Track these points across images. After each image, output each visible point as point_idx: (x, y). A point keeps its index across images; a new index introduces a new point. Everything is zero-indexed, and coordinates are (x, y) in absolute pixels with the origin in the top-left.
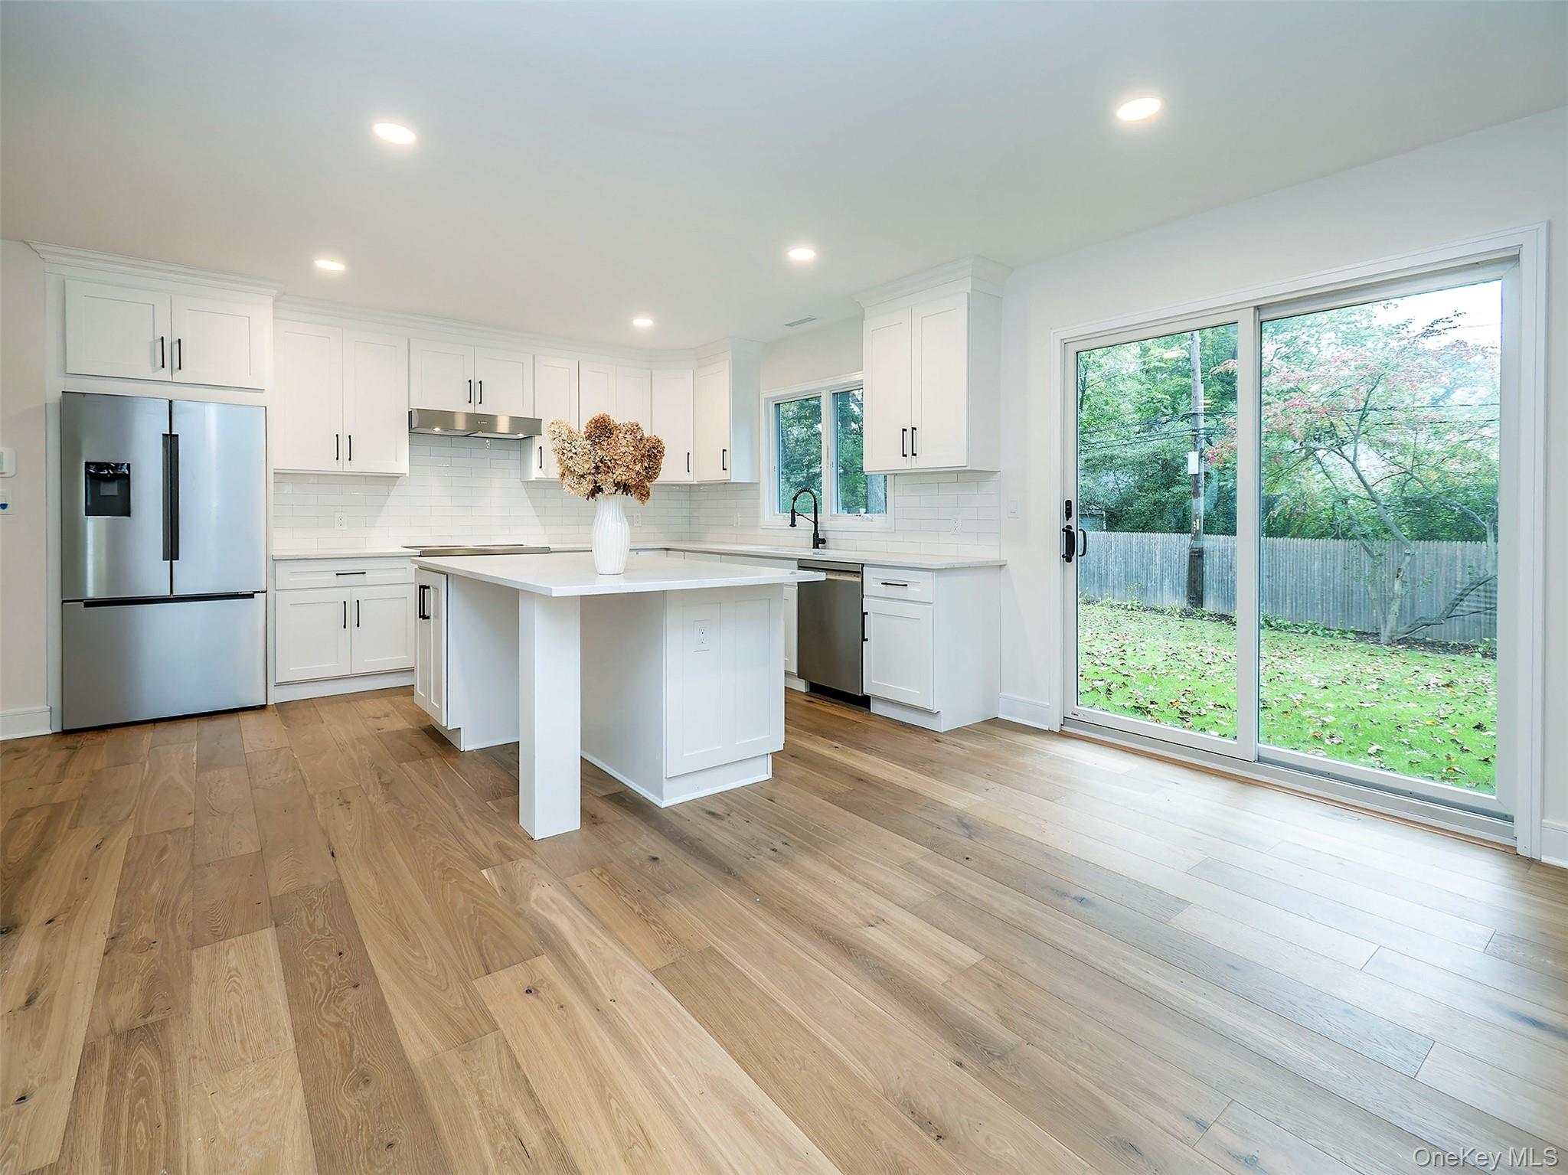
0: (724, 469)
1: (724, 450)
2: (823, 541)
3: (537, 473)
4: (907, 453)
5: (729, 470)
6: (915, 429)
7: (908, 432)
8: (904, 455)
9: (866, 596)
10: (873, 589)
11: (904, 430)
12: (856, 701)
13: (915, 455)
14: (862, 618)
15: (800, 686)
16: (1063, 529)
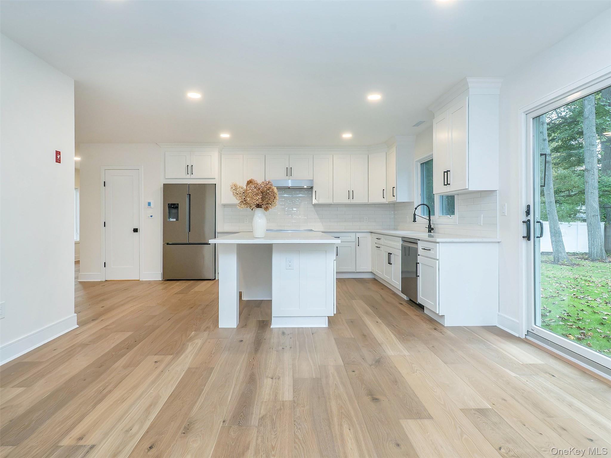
0: (393, 196)
1: (393, 187)
2: (433, 229)
3: (314, 201)
4: (446, 183)
5: (396, 196)
6: (449, 171)
7: (446, 173)
8: (444, 185)
9: (419, 255)
10: (420, 251)
11: (444, 172)
12: (421, 307)
13: (449, 184)
14: (416, 264)
15: (405, 297)
16: (524, 222)
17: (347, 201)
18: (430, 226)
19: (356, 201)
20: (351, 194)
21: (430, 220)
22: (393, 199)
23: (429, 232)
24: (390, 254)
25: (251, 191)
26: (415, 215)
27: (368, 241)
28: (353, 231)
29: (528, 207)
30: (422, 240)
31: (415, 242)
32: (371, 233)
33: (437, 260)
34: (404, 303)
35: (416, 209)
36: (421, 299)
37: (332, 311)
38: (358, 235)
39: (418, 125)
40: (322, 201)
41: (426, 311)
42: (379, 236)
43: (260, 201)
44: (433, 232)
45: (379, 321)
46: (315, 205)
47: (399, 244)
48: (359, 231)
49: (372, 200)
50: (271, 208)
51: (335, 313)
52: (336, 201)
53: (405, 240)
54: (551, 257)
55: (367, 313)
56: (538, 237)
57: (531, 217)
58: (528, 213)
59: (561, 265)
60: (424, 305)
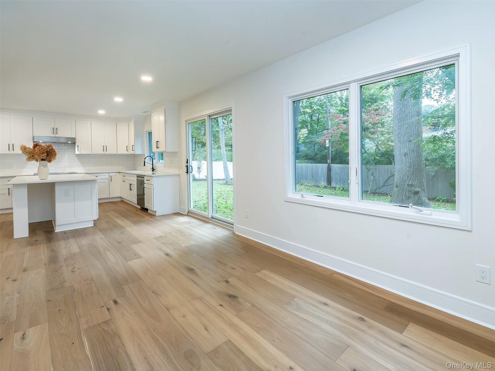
0: (133, 151)
1: (133, 145)
2: (154, 170)
3: (77, 152)
4: (157, 147)
5: (134, 150)
6: (159, 141)
7: (157, 142)
8: (157, 148)
9: (145, 183)
10: (145, 182)
11: (156, 142)
12: (147, 210)
13: (159, 148)
14: (144, 189)
15: (139, 207)
16: (186, 166)
17: (102, 152)
18: (153, 168)
19: (108, 152)
20: (105, 148)
21: (153, 165)
22: (133, 152)
23: (152, 171)
24: (131, 184)
25: (39, 151)
26: (144, 162)
27: (118, 178)
28: (107, 172)
29: (187, 160)
30: (147, 176)
31: (143, 176)
32: (120, 172)
33: (153, 185)
34: (139, 210)
35: (145, 158)
36: (146, 206)
37: (96, 217)
38: (111, 174)
39: (145, 112)
40: (83, 152)
41: (149, 211)
42: (124, 175)
43: (45, 157)
44: (155, 171)
45: (124, 219)
46: (78, 155)
47: (135, 179)
48: (111, 172)
49: (120, 152)
50: (53, 161)
51: (98, 218)
52: (94, 152)
53: (138, 176)
54: (224, 182)
55: (117, 217)
56: (191, 172)
57: (188, 164)
58: (187, 162)
59: (228, 185)
60: (147, 208)
